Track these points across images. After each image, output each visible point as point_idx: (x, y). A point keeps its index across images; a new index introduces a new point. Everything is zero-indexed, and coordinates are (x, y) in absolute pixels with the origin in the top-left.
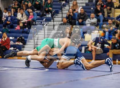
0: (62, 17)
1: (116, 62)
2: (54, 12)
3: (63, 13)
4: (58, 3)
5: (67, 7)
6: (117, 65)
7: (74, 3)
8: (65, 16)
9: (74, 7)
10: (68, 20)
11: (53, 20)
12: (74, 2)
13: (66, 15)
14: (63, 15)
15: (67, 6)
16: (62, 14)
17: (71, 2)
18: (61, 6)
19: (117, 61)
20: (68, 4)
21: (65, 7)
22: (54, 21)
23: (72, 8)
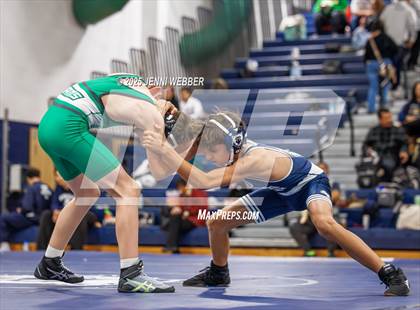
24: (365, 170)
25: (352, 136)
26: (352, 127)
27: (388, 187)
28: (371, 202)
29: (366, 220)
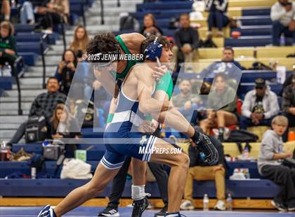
0: (44, 77)
1: (202, 203)
2: (21, 61)
3: (47, 63)
4: (33, 33)
5: (58, 47)
6: (206, 211)
7: (78, 34)
8: (52, 71)
9: (78, 45)
10: (60, 83)
11: (18, 84)
12: (76, 31)
13: (55, 68)
14: (48, 69)
15: (58, 42)
16: (44, 66)
17: (69, 29)
18: (41, 42)
19: (206, 200)
20: (61, 37)
21: (53, 47)
22: (21, 87)
23: (73, 48)
24: (31, 127)
25: (20, 96)
26: (19, 90)
27: (52, 143)
28: (38, 155)
29: (34, 170)
